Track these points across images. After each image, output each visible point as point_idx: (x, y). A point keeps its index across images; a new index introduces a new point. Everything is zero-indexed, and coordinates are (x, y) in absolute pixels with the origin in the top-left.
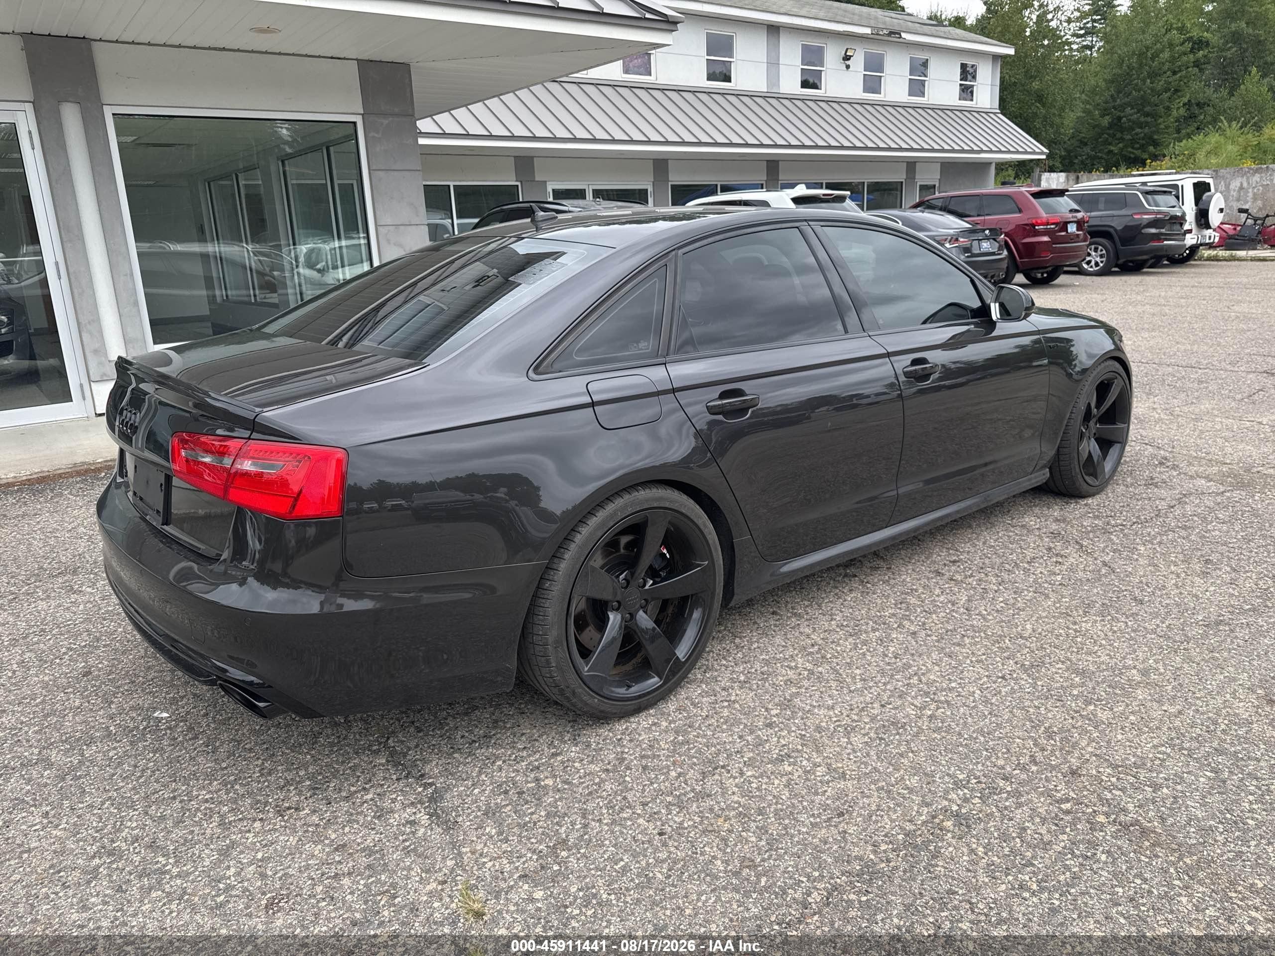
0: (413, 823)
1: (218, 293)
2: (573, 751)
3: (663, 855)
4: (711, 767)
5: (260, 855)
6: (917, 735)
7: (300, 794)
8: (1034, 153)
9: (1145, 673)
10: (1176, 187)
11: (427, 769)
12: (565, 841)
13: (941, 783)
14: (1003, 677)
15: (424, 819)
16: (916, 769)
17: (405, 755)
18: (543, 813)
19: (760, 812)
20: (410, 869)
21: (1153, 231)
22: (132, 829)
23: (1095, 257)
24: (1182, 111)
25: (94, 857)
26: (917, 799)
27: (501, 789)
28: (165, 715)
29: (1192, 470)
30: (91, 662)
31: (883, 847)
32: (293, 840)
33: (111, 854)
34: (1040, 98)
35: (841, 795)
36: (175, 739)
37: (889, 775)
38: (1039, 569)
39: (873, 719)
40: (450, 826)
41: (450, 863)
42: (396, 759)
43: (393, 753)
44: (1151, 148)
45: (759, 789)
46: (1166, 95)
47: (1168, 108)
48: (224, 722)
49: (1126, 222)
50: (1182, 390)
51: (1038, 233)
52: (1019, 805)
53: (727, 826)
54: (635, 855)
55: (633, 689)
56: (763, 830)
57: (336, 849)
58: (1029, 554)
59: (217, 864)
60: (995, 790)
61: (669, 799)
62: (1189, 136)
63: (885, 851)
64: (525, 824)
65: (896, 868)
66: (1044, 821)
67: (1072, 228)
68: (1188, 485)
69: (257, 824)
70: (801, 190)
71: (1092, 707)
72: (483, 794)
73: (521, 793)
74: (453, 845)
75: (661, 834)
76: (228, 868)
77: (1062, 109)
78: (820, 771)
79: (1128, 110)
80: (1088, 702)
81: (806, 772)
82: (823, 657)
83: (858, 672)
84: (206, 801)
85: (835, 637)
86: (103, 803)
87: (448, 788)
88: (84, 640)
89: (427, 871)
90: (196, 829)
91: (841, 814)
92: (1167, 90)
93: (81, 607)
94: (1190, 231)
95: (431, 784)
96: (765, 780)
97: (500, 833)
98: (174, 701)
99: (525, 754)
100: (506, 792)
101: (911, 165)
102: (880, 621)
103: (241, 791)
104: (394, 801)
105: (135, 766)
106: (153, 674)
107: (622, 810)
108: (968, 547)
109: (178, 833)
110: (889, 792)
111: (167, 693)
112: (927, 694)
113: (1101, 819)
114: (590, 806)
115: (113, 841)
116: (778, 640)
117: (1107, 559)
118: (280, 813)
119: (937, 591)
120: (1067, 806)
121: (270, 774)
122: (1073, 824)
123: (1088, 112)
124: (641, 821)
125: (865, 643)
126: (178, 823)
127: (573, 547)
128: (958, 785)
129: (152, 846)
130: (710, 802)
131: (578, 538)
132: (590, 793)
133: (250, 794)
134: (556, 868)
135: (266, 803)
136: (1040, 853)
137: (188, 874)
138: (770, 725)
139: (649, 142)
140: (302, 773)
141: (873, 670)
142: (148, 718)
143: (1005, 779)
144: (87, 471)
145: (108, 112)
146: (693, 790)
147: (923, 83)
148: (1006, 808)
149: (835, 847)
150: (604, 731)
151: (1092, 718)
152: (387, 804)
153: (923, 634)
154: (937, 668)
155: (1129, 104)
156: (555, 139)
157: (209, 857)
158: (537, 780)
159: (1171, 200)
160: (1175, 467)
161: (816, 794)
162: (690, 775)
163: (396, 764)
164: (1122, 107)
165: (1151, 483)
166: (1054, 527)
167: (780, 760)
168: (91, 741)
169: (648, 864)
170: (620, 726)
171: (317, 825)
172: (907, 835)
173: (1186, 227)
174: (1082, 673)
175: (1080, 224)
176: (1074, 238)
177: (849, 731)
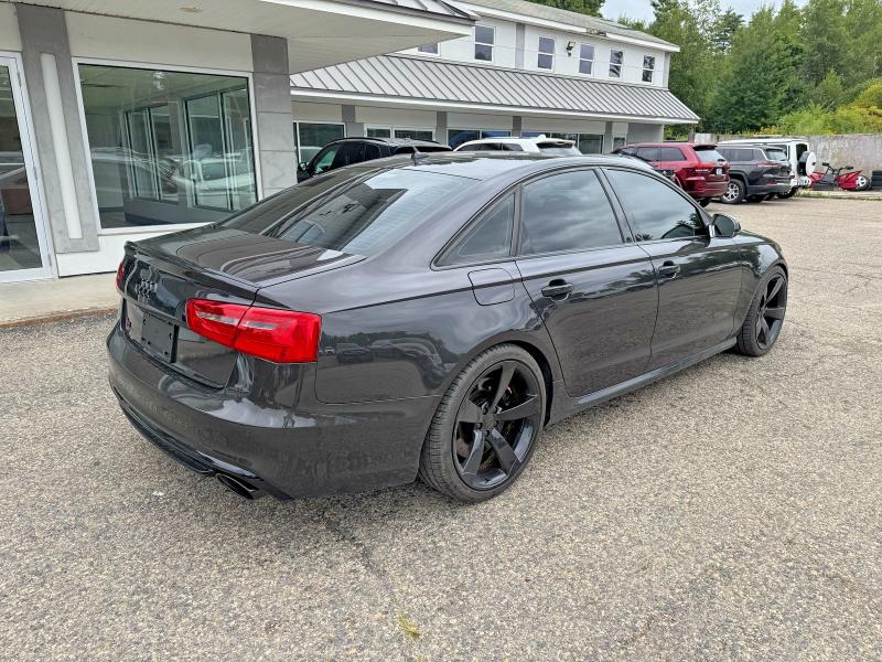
0: (355, 571)
1: (131, 192)
2: (454, 523)
3: (532, 595)
4: (551, 537)
5: (253, 593)
6: (682, 515)
7: (270, 550)
8: (691, 119)
9: (821, 476)
10: (785, 147)
11: (356, 534)
12: (463, 585)
13: (706, 549)
14: (730, 477)
15: (362, 569)
16: (687, 539)
17: (338, 524)
18: (443, 565)
19: (591, 566)
20: (360, 603)
21: (771, 176)
22: (157, 574)
23: (731, 192)
24: (784, 95)
25: (133, 594)
26: (692, 559)
27: (411, 548)
28: (161, 494)
29: (823, 340)
30: (98, 455)
31: (677, 591)
32: (274, 583)
33: (146, 592)
34: (691, 81)
35: (641, 555)
36: (172, 511)
37: (671, 542)
38: (738, 403)
39: (652, 504)
40: (382, 574)
41: (388, 600)
42: (332, 526)
43: (329, 523)
44: (763, 119)
45: (586, 551)
46: (774, 84)
47: (775, 93)
48: (204, 500)
49: (753, 169)
50: (804, 285)
51: (696, 174)
52: (760, 563)
53: (570, 575)
54: (513, 595)
55: (490, 482)
56: (595, 579)
57: (306, 590)
58: (729, 394)
59: (224, 599)
60: (742, 554)
61: (527, 557)
62: (788, 112)
63: (679, 593)
64: (433, 573)
65: (688, 605)
66: (778, 574)
67: (719, 172)
68: (823, 350)
69: (245, 572)
70: (542, 139)
71: (792, 499)
72: (398, 552)
73: (425, 551)
74: (387, 587)
75: (527, 581)
76: (232, 602)
77: (705, 90)
78: (624, 539)
79: (749, 93)
80: (790, 495)
81: (615, 540)
82: (609, 462)
83: (634, 472)
84: (205, 555)
85: (614, 448)
86: (131, 556)
87: (373, 547)
88: (88, 439)
89: (373, 605)
90: (203, 575)
91: (644, 568)
92: (775, 80)
93: (81, 416)
94: (793, 177)
95: (361, 545)
96: (589, 545)
97: (417, 579)
98: (165, 484)
99: (421, 524)
100: (415, 550)
101: (609, 124)
102: (641, 439)
103: (229, 548)
104: (338, 556)
105: (148, 530)
106: (145, 465)
107: (496, 564)
108: (688, 388)
109: (191, 578)
110: (673, 554)
111: (159, 478)
112: (683, 488)
113: (814, 573)
114: (474, 561)
115: (144, 583)
116: (576, 449)
117: (781, 398)
118: (260, 564)
119: (675, 418)
120: (790, 564)
121: (246, 536)
122: (797, 576)
123: (721, 93)
124: (511, 571)
125: (635, 453)
126: (189, 570)
127: (457, 388)
128: (717, 549)
129: (174, 586)
130: (554, 560)
131: (460, 382)
132: (472, 552)
133: (236, 550)
134: (461, 603)
135: (248, 557)
136: (780, 595)
137: (205, 606)
138: (583, 508)
139: (436, 100)
140: (268, 536)
141: (644, 471)
142: (150, 496)
143: (746, 545)
144: (61, 318)
145: (75, 62)
146: (542, 551)
147: (618, 68)
148: (752, 565)
149: (646, 591)
150: (472, 510)
151: (793, 505)
152: (333, 558)
153: (671, 447)
154: (685, 471)
155: (749, 88)
156: (371, 94)
157: (217, 596)
158: (434, 543)
159: (782, 156)
160: (812, 337)
161: (625, 555)
162: (538, 540)
163: (334, 530)
164: (745, 91)
165: (798, 348)
166: (741, 376)
167: (596, 531)
168: (112, 512)
169: (523, 601)
170: (482, 507)
171: (289, 573)
172: (691, 582)
173: (791, 174)
174: (782, 475)
175: (724, 169)
176: (720, 179)
177: (637, 512)
